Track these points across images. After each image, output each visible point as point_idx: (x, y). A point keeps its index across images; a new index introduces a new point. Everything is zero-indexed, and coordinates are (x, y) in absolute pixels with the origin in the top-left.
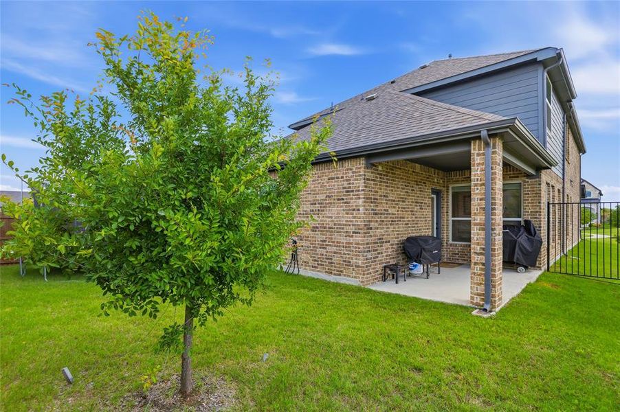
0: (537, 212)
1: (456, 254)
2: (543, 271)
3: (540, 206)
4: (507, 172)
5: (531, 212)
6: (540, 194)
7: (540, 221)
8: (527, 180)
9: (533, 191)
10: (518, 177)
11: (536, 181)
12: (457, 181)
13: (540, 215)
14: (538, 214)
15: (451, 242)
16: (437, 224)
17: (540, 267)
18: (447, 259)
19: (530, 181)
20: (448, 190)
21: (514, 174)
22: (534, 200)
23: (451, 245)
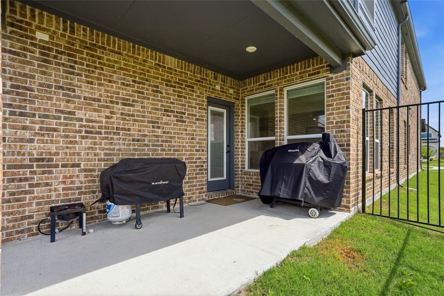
0: (344, 122)
1: (250, 185)
2: (352, 213)
3: (349, 112)
4: (305, 68)
5: (337, 123)
6: (349, 93)
7: (349, 136)
8: (331, 76)
9: (339, 90)
10: (319, 73)
11: (343, 76)
12: (251, 92)
13: (348, 126)
14: (345, 125)
15: (246, 169)
16: (228, 146)
17: (348, 207)
18: (242, 190)
19: (334, 76)
20: (243, 102)
21: (313, 70)
22: (341, 104)
23: (245, 173)
